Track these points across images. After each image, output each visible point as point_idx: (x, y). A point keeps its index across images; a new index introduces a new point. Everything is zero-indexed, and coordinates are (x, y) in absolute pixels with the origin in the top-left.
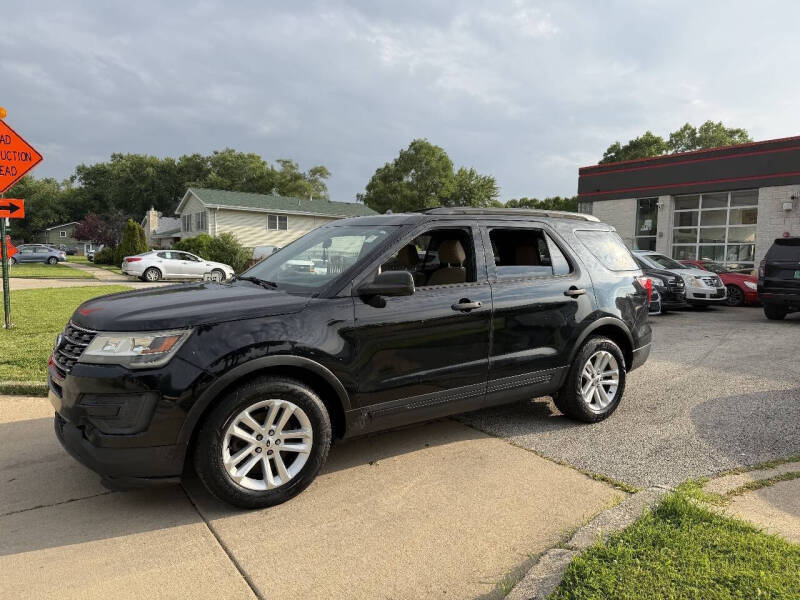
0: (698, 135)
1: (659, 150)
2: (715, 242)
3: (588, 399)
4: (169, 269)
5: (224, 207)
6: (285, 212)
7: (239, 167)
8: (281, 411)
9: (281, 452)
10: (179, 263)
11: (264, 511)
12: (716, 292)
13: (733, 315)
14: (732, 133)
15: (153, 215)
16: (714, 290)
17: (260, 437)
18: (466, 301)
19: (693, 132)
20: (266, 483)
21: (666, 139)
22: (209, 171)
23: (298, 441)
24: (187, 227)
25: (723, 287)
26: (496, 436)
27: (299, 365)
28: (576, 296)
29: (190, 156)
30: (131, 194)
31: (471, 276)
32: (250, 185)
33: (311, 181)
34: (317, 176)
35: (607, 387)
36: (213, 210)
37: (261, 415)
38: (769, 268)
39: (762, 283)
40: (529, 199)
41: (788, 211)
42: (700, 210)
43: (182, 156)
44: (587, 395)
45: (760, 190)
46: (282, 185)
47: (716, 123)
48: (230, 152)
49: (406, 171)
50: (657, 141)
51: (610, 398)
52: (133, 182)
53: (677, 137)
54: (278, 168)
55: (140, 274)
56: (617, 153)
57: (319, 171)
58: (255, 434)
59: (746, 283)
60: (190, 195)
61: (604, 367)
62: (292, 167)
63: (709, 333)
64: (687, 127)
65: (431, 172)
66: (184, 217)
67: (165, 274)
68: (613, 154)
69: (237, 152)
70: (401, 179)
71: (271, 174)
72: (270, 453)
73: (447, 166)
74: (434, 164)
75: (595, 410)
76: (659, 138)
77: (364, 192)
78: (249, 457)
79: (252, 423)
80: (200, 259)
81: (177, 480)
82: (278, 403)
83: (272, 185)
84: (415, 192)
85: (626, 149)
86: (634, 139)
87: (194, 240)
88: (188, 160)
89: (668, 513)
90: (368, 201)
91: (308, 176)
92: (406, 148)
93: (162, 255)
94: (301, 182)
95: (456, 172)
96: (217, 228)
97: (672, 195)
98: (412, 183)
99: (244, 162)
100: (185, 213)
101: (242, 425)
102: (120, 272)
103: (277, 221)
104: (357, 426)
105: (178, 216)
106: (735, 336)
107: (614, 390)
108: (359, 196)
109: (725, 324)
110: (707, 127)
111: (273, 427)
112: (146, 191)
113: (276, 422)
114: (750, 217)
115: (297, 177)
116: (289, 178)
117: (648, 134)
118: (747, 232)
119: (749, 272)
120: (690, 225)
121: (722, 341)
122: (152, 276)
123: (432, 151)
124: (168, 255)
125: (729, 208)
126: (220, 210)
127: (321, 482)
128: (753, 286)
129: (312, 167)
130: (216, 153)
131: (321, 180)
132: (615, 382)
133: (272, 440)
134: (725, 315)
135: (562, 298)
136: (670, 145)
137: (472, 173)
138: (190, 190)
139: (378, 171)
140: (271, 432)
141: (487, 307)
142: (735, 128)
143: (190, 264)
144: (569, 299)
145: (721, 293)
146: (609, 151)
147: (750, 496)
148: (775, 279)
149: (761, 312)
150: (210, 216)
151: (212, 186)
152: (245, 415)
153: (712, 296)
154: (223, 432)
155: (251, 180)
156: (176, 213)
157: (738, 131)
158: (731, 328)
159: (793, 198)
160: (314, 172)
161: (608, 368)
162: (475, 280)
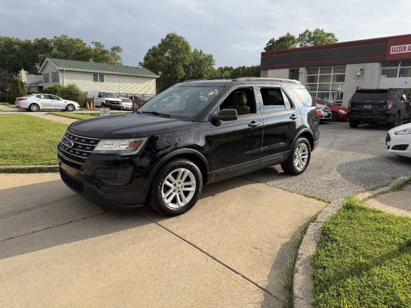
0: (312, 35)
1: (294, 43)
2: (324, 90)
3: (296, 165)
4: (44, 105)
5: (68, 69)
6: (102, 72)
7: (70, 46)
8: (183, 173)
9: (183, 191)
10: (49, 101)
11: (179, 216)
12: (327, 115)
13: (335, 126)
14: (329, 35)
15: (23, 73)
16: (326, 114)
17: (175, 185)
18: (253, 122)
19: (310, 33)
20: (179, 205)
21: (297, 37)
22: (52, 48)
23: (190, 186)
24: (46, 80)
25: (330, 113)
26: (259, 182)
27: (191, 153)
28: (294, 119)
29: (40, 38)
30: (5, 60)
31: (253, 110)
32: (78, 56)
33: (112, 54)
34: (115, 51)
35: (303, 159)
36: (62, 71)
37: (175, 176)
38: (353, 104)
39: (349, 111)
40: (229, 67)
41: (359, 76)
42: (319, 75)
43: (35, 38)
44: (296, 162)
45: (347, 66)
46: (95, 56)
47: (321, 29)
48: (65, 37)
49: (165, 51)
50: (292, 38)
51: (304, 164)
52: (6, 53)
53: (302, 36)
54: (93, 47)
55: (27, 107)
56: (273, 44)
57: (116, 49)
58: (173, 184)
59: (340, 110)
60: (47, 62)
61: (302, 150)
62: (101, 46)
63: (329, 134)
64: (307, 31)
65: (179, 51)
66: (44, 75)
67: (41, 107)
68: (271, 44)
69: (69, 37)
70: (163, 55)
71: (89, 50)
72: (179, 192)
73: (187, 48)
74: (179, 47)
75: (299, 169)
76: (294, 36)
77: (143, 61)
78: (171, 194)
79: (172, 179)
80: (60, 99)
81: (142, 205)
82: (183, 170)
83: (90, 57)
84: (171, 62)
85: (278, 41)
86: (282, 36)
87: (53, 88)
88: (40, 41)
89: (349, 207)
90: (145, 66)
91: (110, 51)
92: (164, 38)
93: (39, 97)
94: (106, 55)
95: (192, 51)
96: (66, 81)
97: (306, 67)
98: (169, 57)
99: (73, 43)
100: (45, 72)
101: (168, 180)
102: (14, 106)
103: (99, 77)
104: (211, 180)
105: (40, 74)
106: (340, 136)
107: (306, 160)
108: (140, 63)
109: (334, 130)
110: (317, 32)
111: (180, 181)
112: (15, 58)
113: (181, 178)
114: (341, 79)
115: (104, 52)
116: (99, 52)
117: (288, 34)
118: (338, 86)
119: (340, 105)
120: (313, 82)
121: (336, 138)
122: (34, 108)
123: (179, 39)
124: (42, 97)
125: (332, 74)
126: (66, 71)
127: (200, 203)
128: (342, 112)
129: (112, 46)
130: (55, 37)
131: (118, 53)
132: (306, 157)
133: (180, 186)
134: (332, 126)
135: (289, 120)
136: (299, 40)
137: (201, 52)
138: (47, 59)
139: (150, 50)
140: (179, 183)
141: (261, 124)
142: (330, 32)
143: (55, 102)
144: (291, 120)
145: (329, 115)
146: (270, 42)
147: (372, 200)
148: (356, 109)
149: (347, 124)
150: (60, 75)
151: (55, 56)
152: (170, 176)
153: (325, 117)
154: (162, 183)
155: (77, 54)
156: (39, 72)
157: (331, 34)
158: (337, 132)
159: (361, 70)
160: (114, 49)
161: (304, 151)
162: (256, 113)
